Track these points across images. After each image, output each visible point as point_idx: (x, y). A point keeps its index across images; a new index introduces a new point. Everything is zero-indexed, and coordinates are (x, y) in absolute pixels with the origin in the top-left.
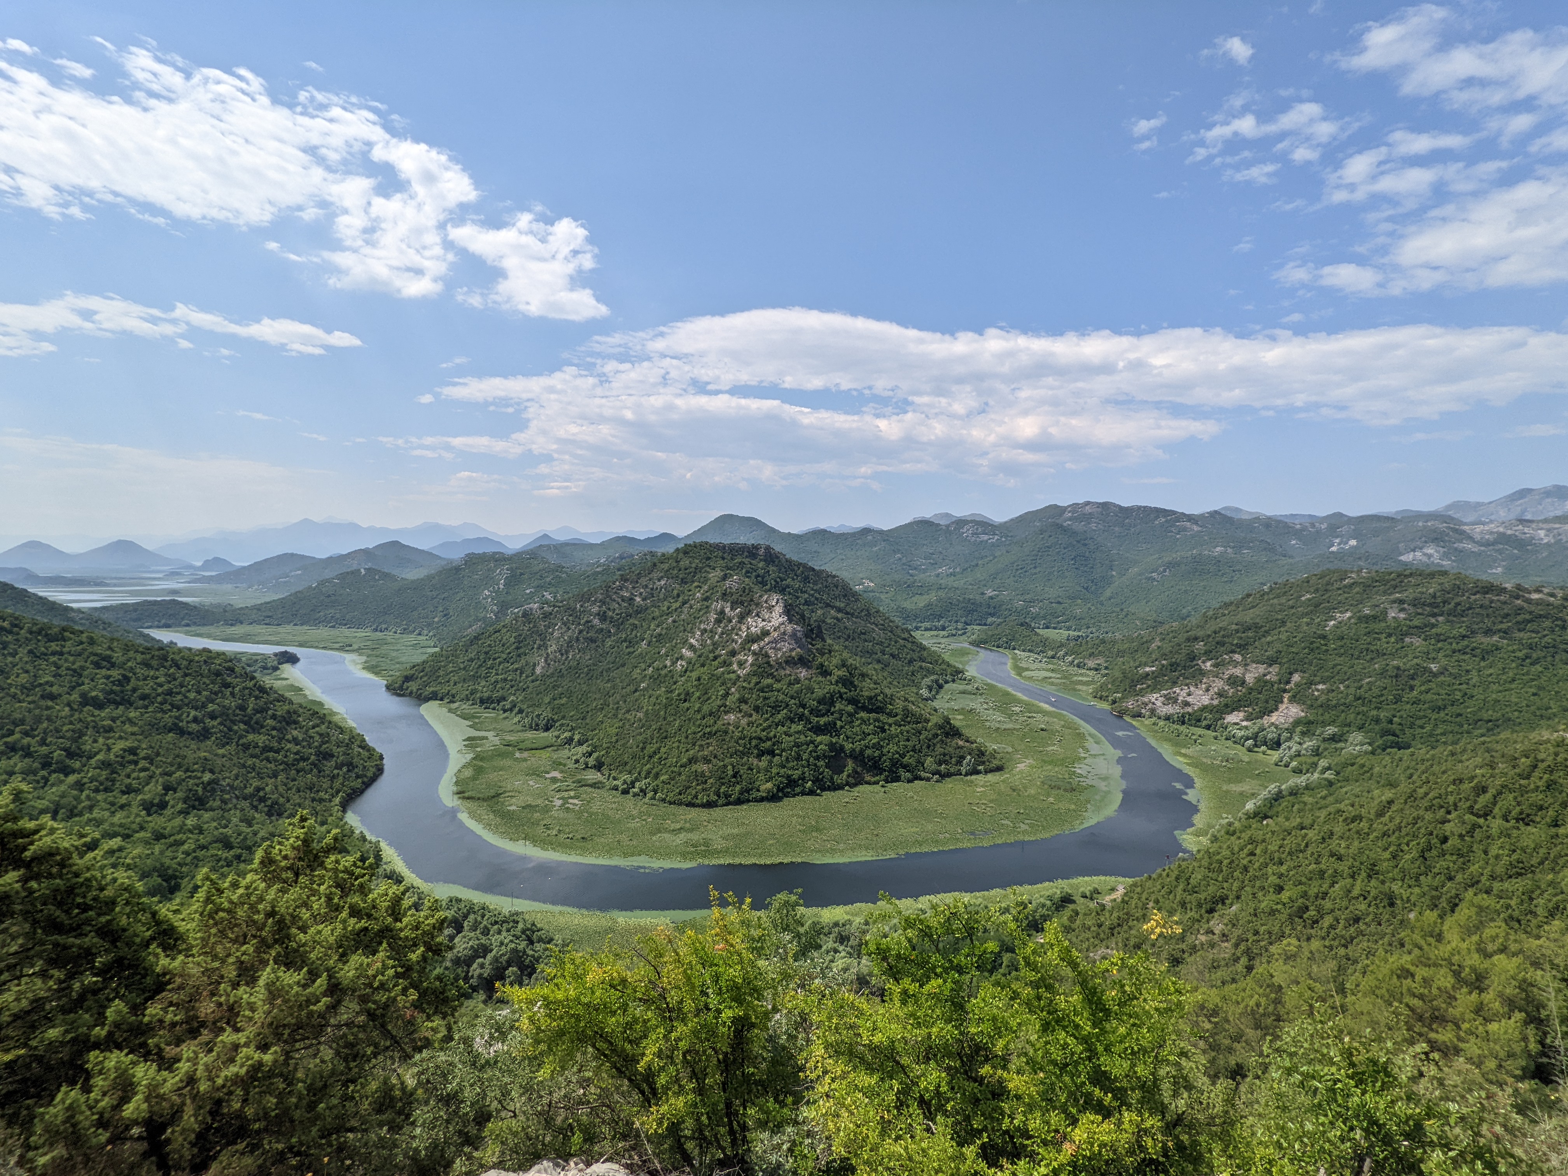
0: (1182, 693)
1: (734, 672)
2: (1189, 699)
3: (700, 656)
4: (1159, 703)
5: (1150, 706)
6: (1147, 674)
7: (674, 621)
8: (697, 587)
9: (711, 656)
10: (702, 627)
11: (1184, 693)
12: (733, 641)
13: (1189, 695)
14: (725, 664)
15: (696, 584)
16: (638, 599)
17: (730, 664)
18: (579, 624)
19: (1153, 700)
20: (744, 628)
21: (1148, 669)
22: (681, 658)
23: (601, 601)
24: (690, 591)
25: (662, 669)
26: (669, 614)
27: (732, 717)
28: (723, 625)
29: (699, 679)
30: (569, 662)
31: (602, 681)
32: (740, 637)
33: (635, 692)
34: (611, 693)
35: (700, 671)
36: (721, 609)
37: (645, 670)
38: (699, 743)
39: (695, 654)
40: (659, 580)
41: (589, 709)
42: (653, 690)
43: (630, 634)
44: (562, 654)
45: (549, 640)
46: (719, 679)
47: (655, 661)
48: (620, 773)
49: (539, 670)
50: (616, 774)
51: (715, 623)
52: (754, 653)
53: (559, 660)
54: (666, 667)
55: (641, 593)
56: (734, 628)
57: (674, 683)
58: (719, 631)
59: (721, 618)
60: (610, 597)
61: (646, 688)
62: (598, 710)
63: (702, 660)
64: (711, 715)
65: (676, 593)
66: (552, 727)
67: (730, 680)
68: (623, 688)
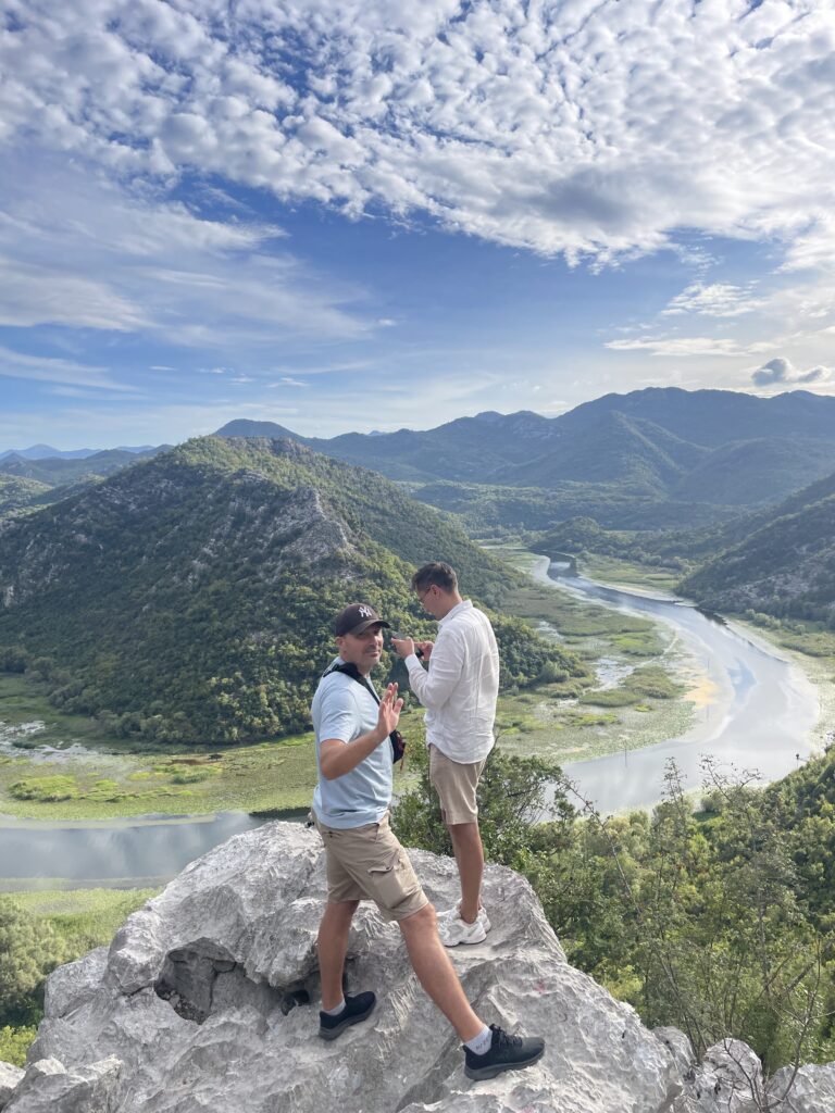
0: (777, 581)
1: (260, 581)
2: (788, 588)
3: (216, 567)
4: (753, 595)
5: (745, 598)
6: (737, 564)
7: (180, 529)
8: (207, 487)
9: (230, 564)
10: (216, 532)
11: (780, 582)
12: (257, 545)
13: (786, 583)
14: (248, 573)
15: (206, 484)
16: (133, 507)
17: (255, 573)
18: (58, 541)
19: (747, 592)
20: (269, 529)
21: (736, 559)
22: (191, 570)
23: (84, 512)
24: (198, 492)
25: (168, 587)
26: (174, 522)
27: (262, 634)
28: (243, 528)
29: (216, 593)
30: (47, 588)
31: (91, 608)
32: (266, 539)
33: (135, 617)
34: (104, 621)
35: (216, 585)
36: (240, 508)
37: (146, 590)
38: (222, 668)
39: (209, 564)
40: (158, 482)
41: (77, 641)
42: (158, 612)
43: (126, 549)
44: (37, 579)
45: (19, 564)
46: (242, 590)
47: (159, 579)
48: (120, 715)
49: (7, 602)
50: (116, 715)
51: (233, 527)
52: (284, 557)
53: (33, 587)
54: (174, 583)
55: (135, 500)
56: (257, 530)
57: (185, 602)
58: (239, 535)
59: (240, 519)
60: (96, 506)
61: (150, 610)
62: (88, 642)
63: (218, 571)
64: (234, 634)
65: (181, 496)
66: (26, 667)
67: (256, 591)
68: (120, 614)
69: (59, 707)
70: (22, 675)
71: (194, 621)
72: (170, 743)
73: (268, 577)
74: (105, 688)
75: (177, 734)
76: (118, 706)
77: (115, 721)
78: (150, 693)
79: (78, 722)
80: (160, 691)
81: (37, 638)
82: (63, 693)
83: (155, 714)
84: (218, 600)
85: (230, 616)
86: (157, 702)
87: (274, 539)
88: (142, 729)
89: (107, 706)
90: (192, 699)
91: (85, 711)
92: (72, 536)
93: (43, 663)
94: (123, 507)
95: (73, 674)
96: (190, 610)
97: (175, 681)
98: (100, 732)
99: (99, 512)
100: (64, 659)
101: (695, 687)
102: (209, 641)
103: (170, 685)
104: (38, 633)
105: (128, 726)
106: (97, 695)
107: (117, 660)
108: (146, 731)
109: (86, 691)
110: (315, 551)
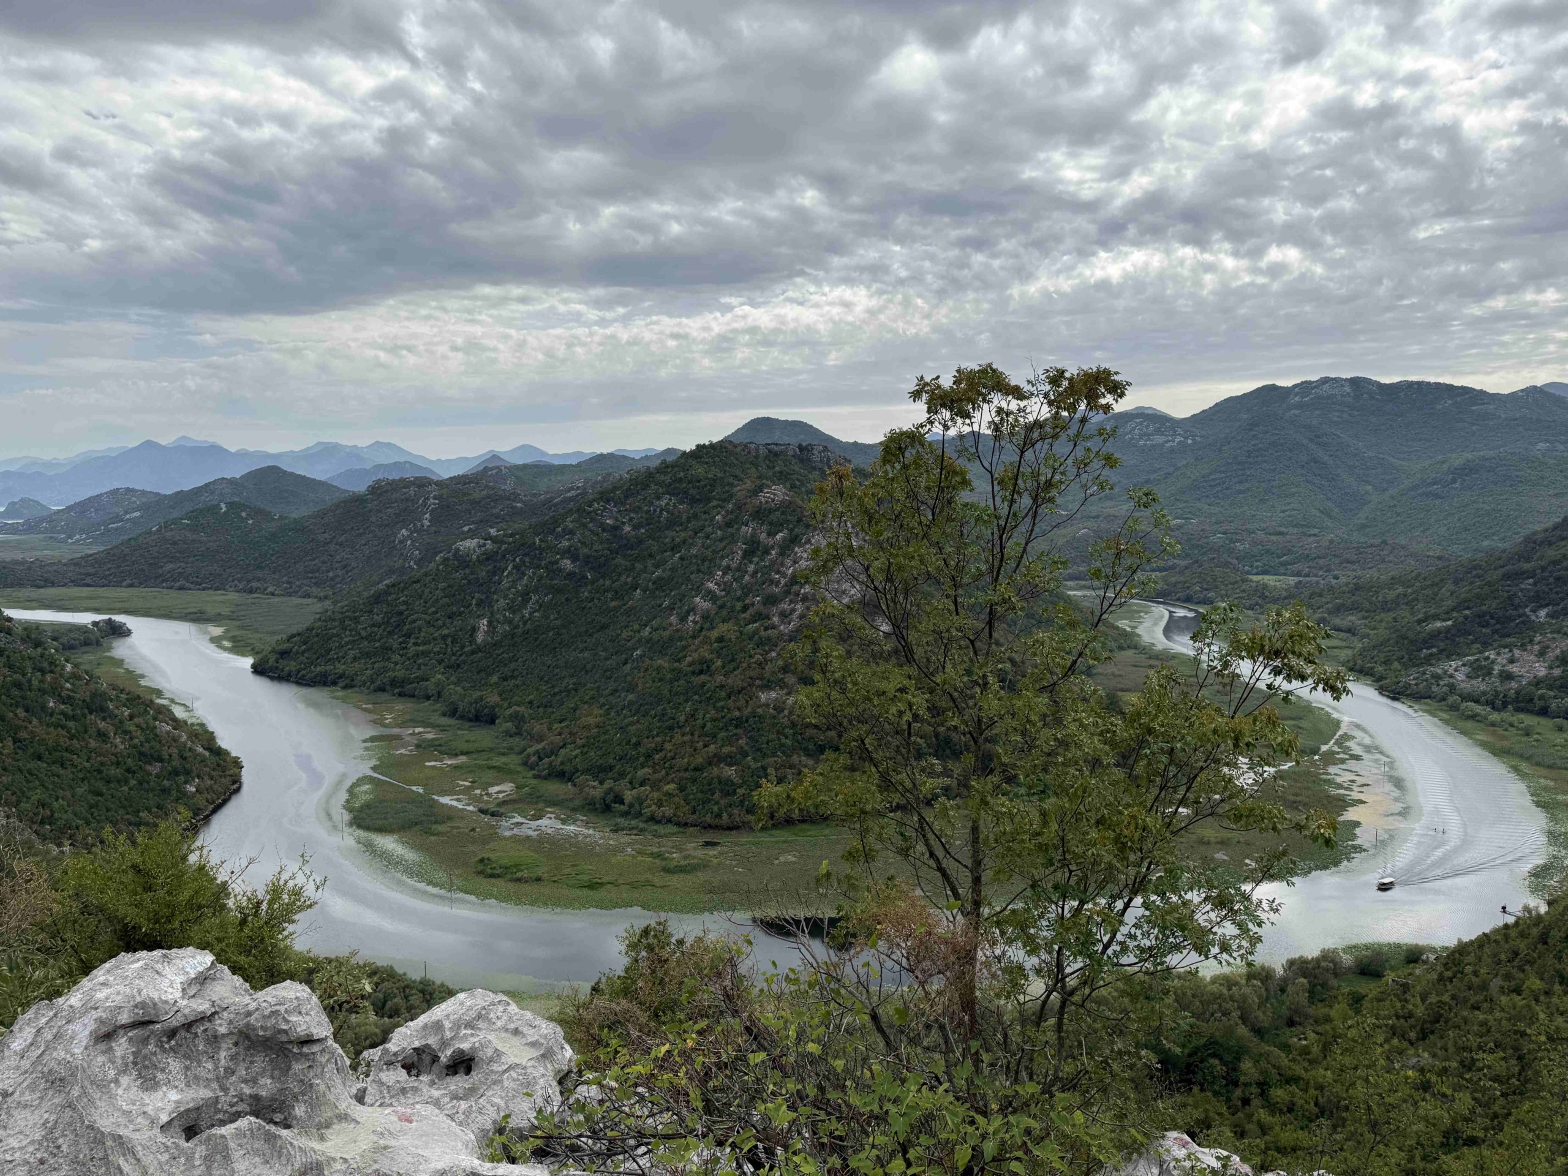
0: (1499, 659)
1: (774, 627)
2: (1514, 669)
3: (721, 607)
4: (1460, 676)
5: (1446, 680)
6: (1439, 632)
7: (681, 558)
8: (716, 507)
9: (739, 605)
10: (724, 563)
11: (1502, 660)
12: (772, 582)
13: (1512, 661)
14: (759, 617)
15: (714, 503)
16: (627, 528)
17: (768, 618)
18: (539, 567)
19: (1451, 671)
20: (788, 562)
21: (1438, 624)
22: (692, 610)
23: (571, 532)
24: (705, 513)
25: (665, 629)
26: (674, 549)
27: (773, 694)
28: (756, 559)
29: (720, 640)
30: (525, 623)
31: (575, 650)
32: (784, 575)
33: (625, 664)
34: (589, 667)
35: (722, 629)
36: (753, 536)
37: (639, 632)
38: (723, 734)
39: (714, 603)
40: (659, 498)
41: (556, 690)
42: (651, 659)
43: (617, 580)
44: (514, 612)
45: (494, 593)
46: (751, 638)
47: (655, 617)
48: (601, 783)
49: (480, 637)
50: (596, 783)
51: (744, 557)
52: (805, 599)
53: (510, 622)
54: (671, 625)
55: (631, 519)
56: (773, 563)
57: (684, 648)
58: (751, 568)
59: (754, 548)
60: (585, 526)
61: (641, 656)
62: (569, 691)
63: (724, 613)
64: (740, 692)
65: (684, 516)
66: (498, 717)
67: (769, 639)
68: (606, 659)
69: (532, 769)
70: (492, 726)
71: (693, 673)
72: (658, 822)
73: (783, 622)
74: (586, 749)
75: (668, 811)
76: (600, 772)
77: (596, 790)
78: (638, 758)
79: (555, 788)
80: (648, 756)
81: (512, 683)
82: (537, 752)
83: (641, 785)
84: (722, 648)
85: (734, 670)
86: (646, 770)
87: (794, 576)
88: (627, 802)
89: (587, 771)
90: (686, 770)
91: (562, 775)
92: (557, 562)
93: (517, 713)
94: (615, 528)
95: (549, 729)
96: (689, 659)
97: (668, 746)
98: (577, 802)
99: (587, 533)
100: (541, 709)
101: (1362, 802)
102: (709, 699)
103: (661, 751)
104: (513, 677)
105: (610, 797)
106: (576, 757)
107: (601, 716)
108: (631, 806)
109: (563, 752)
110: (844, 592)
